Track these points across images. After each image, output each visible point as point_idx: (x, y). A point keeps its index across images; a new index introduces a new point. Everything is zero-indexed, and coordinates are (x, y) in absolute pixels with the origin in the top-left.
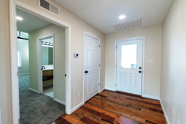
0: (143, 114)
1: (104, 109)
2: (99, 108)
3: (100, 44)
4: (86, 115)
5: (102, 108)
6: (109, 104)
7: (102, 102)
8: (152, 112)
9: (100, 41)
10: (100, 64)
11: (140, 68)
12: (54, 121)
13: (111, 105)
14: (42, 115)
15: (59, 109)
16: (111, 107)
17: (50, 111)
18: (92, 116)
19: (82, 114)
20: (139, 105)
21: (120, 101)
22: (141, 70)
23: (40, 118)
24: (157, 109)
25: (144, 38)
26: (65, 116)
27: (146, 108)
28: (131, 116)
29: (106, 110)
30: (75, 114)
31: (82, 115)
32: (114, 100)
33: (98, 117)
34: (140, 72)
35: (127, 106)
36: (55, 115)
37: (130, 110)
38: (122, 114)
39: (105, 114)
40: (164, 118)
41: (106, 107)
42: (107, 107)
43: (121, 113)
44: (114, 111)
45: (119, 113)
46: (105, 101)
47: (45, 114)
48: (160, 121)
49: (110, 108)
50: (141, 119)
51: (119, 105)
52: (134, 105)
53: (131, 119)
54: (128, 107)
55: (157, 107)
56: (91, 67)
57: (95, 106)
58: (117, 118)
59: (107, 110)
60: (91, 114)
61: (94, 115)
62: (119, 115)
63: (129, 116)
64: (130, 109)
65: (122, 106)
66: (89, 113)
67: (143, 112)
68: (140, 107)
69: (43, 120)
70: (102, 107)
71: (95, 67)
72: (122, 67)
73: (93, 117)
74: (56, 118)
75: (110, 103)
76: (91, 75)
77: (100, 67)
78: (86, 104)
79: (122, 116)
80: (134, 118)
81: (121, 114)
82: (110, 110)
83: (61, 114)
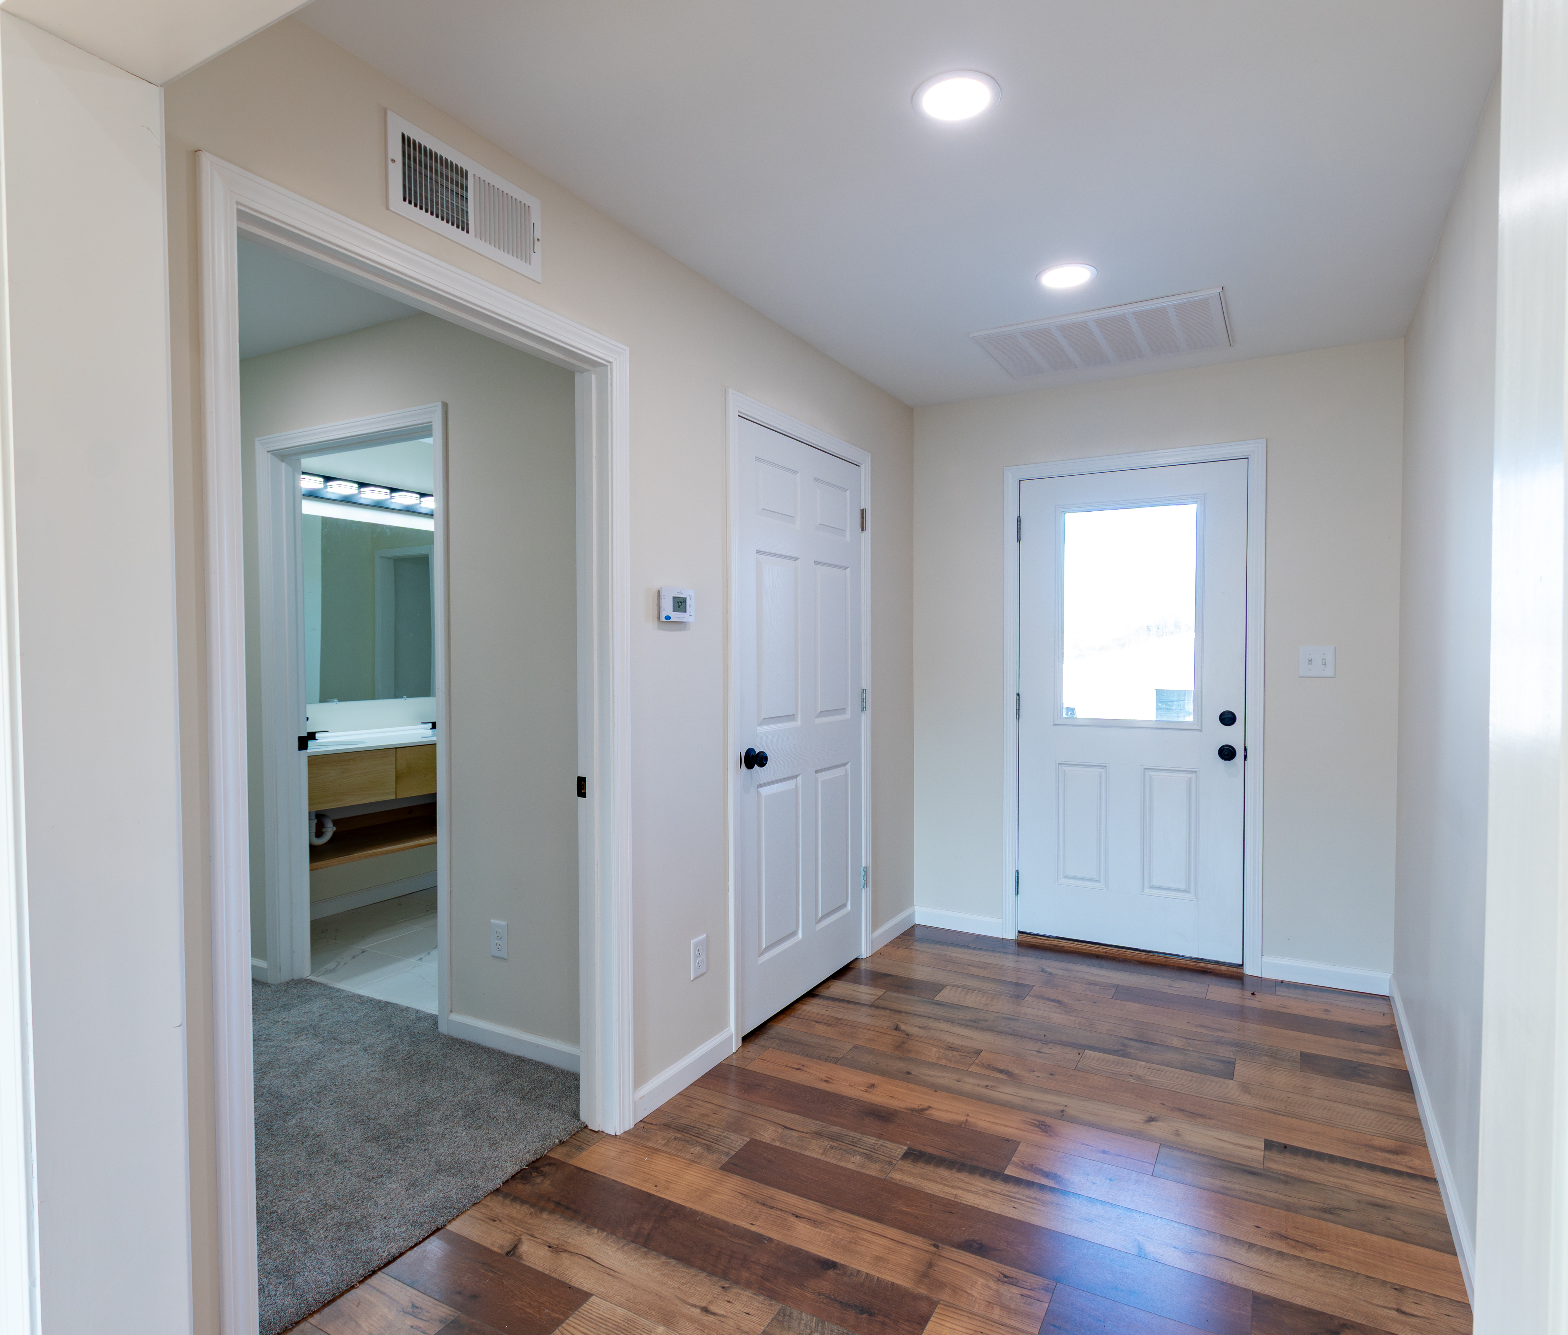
0: (1246, 1099)
1: (920, 1082)
2: (873, 1079)
3: (866, 504)
4: (768, 1135)
5: (907, 1076)
6: (957, 1041)
7: (897, 1028)
8: (1319, 1085)
9: (865, 471)
10: (866, 683)
11: (1228, 719)
12: (491, 1186)
13: (978, 1052)
14: (372, 1150)
15: (512, 1101)
16: (983, 1066)
17: (438, 1115)
18: (819, 1134)
19: (735, 1126)
20: (1219, 1042)
21: (1057, 1017)
22: (1231, 736)
23: (359, 1175)
24: (1365, 1059)
25: (1255, 449)
26: (580, 1149)
27: (1275, 1057)
28: (1151, 1120)
29: (935, 1088)
30: (667, 1126)
31: (733, 1136)
32: (1003, 1006)
33: (872, 1140)
34: (1227, 753)
35: (1122, 1053)
36: (493, 1144)
37: (1139, 1077)
38: (1075, 1106)
39: (936, 1114)
40: (1416, 1120)
41: (932, 1065)
42: (944, 1067)
43: (1063, 1100)
44: (1007, 1092)
45: (1050, 1101)
46: (918, 1021)
47: (395, 1142)
48: (1378, 1142)
49: (972, 1074)
50: (1227, 1136)
51: (1046, 1043)
52: (1176, 1042)
53: (1152, 1139)
54: (1125, 1055)
55: (1364, 1046)
56: (791, 717)
57: (836, 1061)
58: (1038, 1137)
59: (947, 1090)
60: (814, 1125)
61: (835, 1129)
62: (1048, 1120)
63: (1131, 1118)
64: (1140, 1068)
65: (1071, 1054)
66: (788, 1118)
67: (1245, 1088)
68: (1225, 1052)
69: (393, 1185)
70: (900, 1065)
71: (824, 713)
72: (1072, 710)
73: (827, 1143)
74: (512, 1169)
75: (966, 1032)
76: (789, 785)
77: (866, 719)
78: (753, 1049)
79: (1074, 1120)
80: (1177, 1134)
81: (1071, 1111)
82: (969, 1084)
83: (545, 1137)
